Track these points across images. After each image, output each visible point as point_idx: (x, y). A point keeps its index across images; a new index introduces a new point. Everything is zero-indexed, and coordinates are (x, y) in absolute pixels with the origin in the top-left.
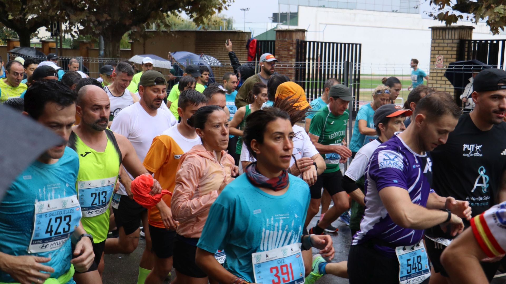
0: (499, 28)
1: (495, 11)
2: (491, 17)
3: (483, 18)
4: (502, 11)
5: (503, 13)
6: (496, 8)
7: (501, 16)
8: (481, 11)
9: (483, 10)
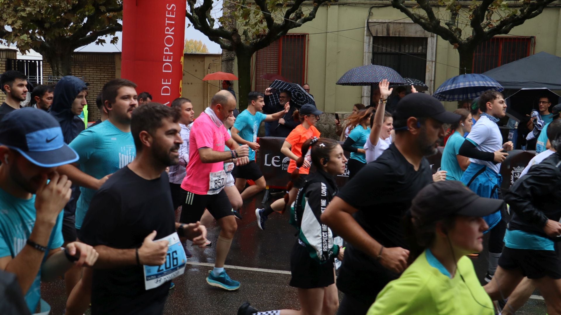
0: (26, 51)
1: (21, 38)
2: (19, 42)
3: (13, 43)
4: (26, 39)
5: (26, 40)
6: (21, 36)
7: (26, 42)
8: (11, 38)
9: (13, 37)
